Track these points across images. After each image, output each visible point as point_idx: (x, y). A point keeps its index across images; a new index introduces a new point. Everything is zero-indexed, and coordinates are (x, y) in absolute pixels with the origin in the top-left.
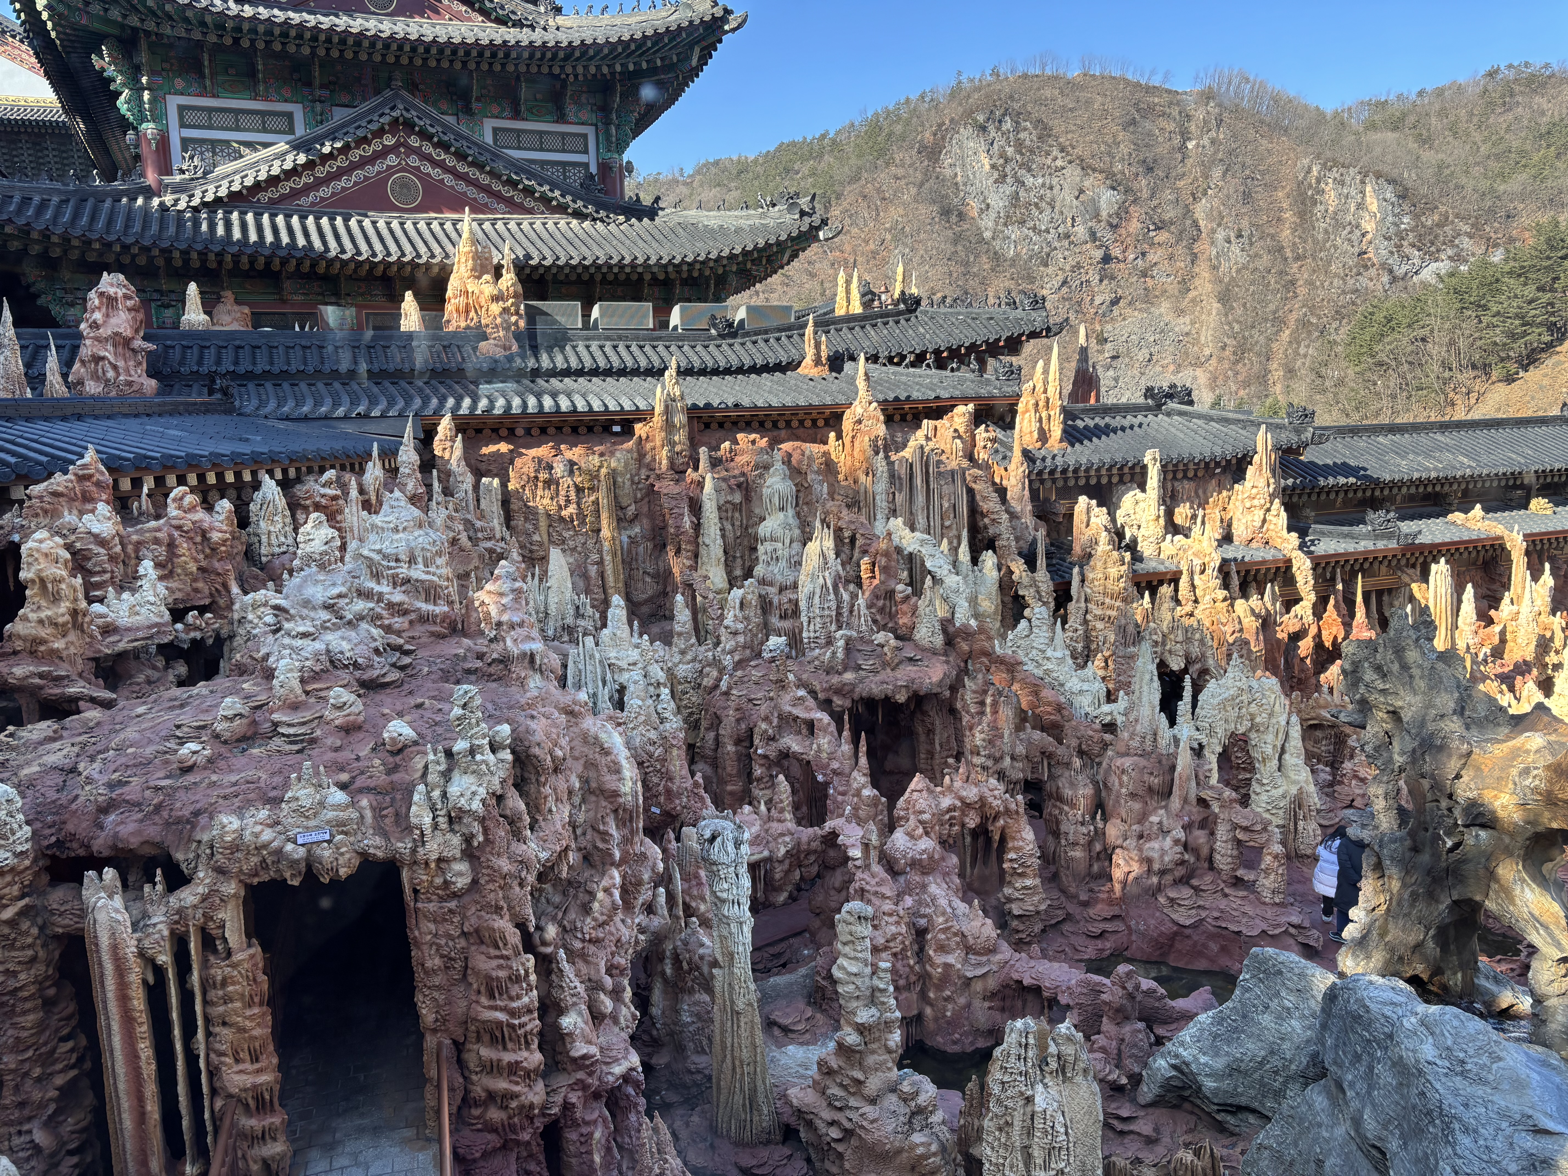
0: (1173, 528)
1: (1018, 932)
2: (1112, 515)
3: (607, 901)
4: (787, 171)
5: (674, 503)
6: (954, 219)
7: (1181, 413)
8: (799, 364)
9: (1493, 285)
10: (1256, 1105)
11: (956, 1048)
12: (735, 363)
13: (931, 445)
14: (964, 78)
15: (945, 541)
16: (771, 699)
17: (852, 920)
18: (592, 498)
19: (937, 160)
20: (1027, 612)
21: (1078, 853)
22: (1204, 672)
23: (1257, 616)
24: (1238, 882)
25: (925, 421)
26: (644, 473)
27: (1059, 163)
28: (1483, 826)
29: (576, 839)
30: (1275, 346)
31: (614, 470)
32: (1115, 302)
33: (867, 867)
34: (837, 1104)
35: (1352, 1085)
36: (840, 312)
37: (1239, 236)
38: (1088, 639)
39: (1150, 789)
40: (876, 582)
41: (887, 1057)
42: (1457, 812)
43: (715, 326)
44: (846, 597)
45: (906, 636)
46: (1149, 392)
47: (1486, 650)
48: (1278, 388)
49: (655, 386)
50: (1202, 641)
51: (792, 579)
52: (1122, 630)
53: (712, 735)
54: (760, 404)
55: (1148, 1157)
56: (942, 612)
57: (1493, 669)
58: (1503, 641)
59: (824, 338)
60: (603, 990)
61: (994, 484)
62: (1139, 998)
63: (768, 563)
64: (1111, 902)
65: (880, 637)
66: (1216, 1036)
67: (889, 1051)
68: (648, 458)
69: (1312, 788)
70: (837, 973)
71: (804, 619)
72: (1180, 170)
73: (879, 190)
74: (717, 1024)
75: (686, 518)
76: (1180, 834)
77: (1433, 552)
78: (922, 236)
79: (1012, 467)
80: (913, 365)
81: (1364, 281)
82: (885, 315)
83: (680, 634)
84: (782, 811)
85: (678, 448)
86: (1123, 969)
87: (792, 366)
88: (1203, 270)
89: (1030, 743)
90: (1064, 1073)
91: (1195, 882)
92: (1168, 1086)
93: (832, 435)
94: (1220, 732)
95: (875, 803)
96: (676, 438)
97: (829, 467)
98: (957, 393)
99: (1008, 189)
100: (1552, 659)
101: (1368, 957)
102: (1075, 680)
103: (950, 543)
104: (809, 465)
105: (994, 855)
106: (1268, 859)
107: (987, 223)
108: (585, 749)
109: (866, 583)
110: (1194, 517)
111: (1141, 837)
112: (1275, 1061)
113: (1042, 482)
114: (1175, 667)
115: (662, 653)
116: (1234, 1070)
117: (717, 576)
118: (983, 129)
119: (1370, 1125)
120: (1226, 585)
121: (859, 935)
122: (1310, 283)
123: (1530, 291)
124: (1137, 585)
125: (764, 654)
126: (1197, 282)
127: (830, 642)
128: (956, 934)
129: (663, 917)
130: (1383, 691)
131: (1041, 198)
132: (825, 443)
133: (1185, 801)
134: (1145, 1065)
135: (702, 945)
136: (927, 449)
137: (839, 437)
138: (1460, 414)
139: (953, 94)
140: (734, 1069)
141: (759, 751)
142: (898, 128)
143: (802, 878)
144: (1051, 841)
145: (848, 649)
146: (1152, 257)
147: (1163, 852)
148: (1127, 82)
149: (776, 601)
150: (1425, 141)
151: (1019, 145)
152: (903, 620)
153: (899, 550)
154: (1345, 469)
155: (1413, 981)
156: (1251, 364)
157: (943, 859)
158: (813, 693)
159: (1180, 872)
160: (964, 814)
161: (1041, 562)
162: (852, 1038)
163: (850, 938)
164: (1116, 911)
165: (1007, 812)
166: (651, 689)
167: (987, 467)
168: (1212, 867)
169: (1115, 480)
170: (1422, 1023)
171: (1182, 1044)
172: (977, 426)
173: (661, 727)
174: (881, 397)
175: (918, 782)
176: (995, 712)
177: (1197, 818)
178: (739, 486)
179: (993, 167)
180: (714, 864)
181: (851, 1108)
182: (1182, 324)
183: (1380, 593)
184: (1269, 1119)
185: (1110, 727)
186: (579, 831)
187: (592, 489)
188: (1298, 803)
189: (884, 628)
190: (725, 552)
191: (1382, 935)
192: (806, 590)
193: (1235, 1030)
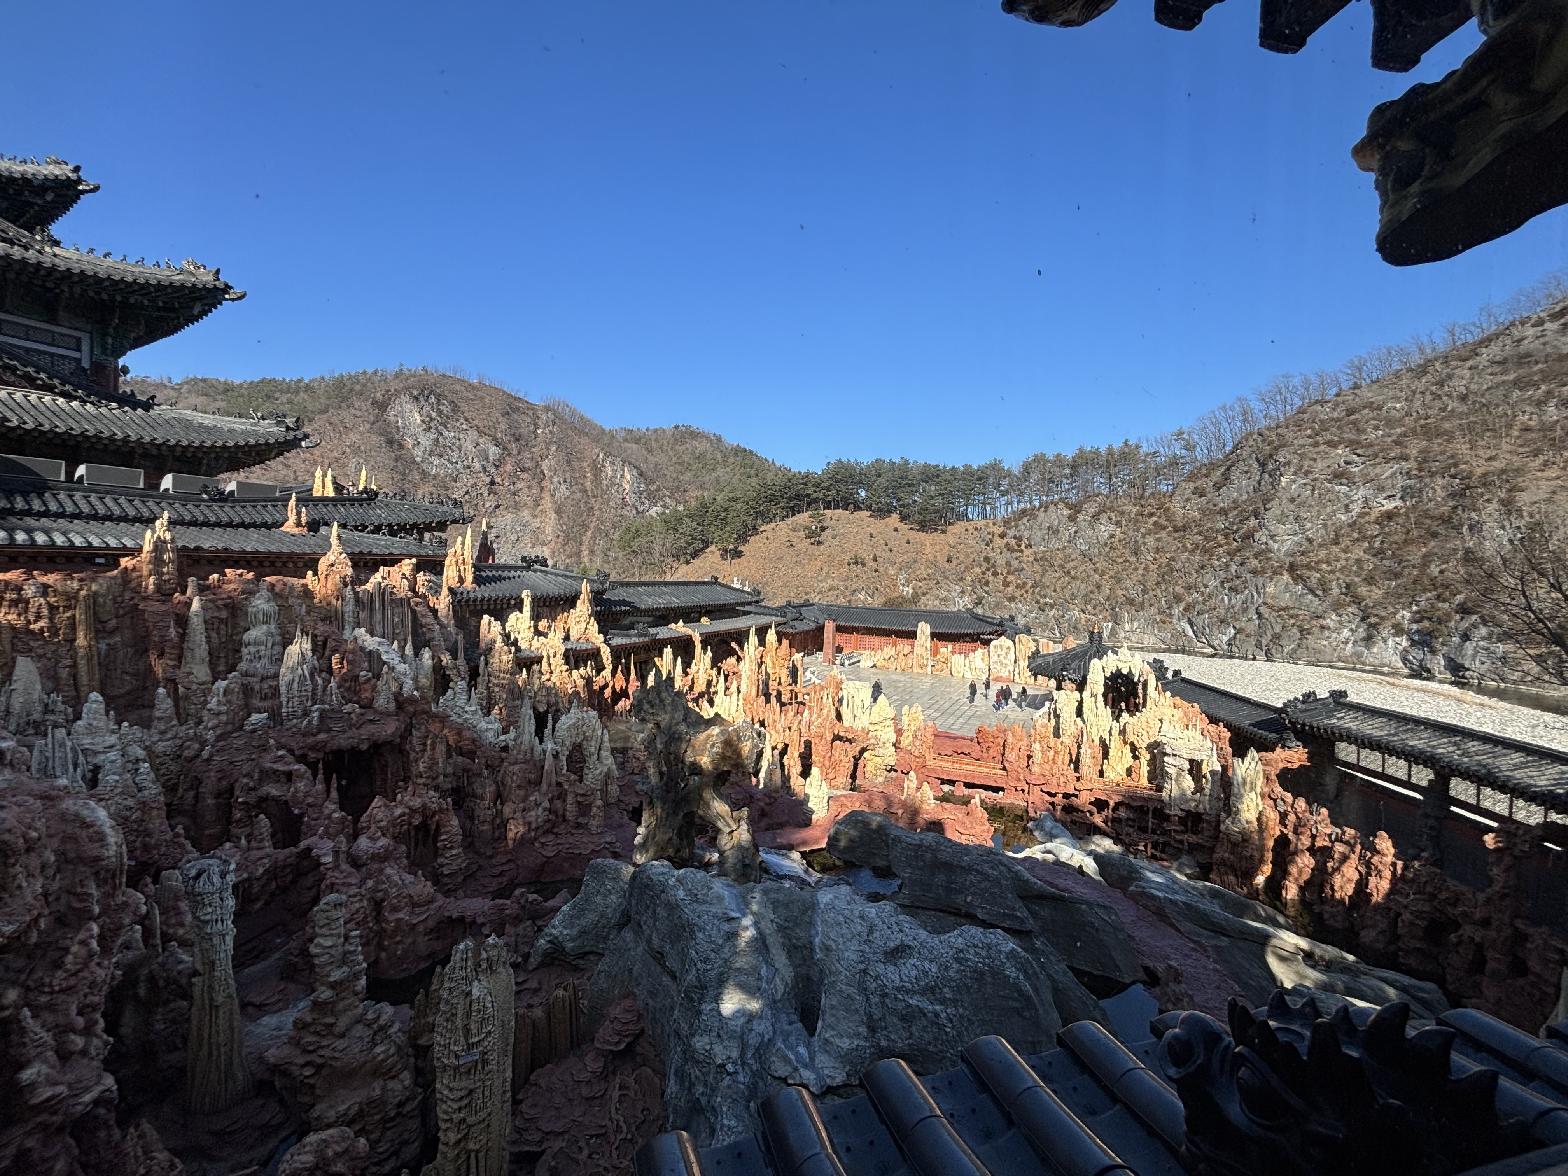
0: (538, 633)
1: (447, 884)
2: (503, 625)
3: (83, 952)
4: (269, 397)
5: (159, 618)
6: (395, 446)
7: (541, 571)
8: (282, 525)
9: (679, 520)
10: (594, 949)
11: (404, 975)
12: (226, 519)
13: (386, 582)
14: (404, 368)
15: (396, 643)
16: (253, 760)
17: (329, 908)
18: (68, 614)
19: (385, 411)
20: (451, 684)
21: (486, 827)
22: (558, 710)
23: (584, 678)
24: (578, 826)
25: (382, 568)
26: (127, 595)
27: (464, 427)
28: (696, 774)
29: (48, 904)
30: (584, 538)
31: (95, 593)
32: (497, 507)
33: (337, 867)
34: (311, 1048)
35: (645, 922)
36: (317, 493)
37: (565, 481)
38: (489, 698)
39: (530, 782)
40: (345, 670)
41: (354, 998)
42: (686, 769)
43: (206, 493)
44: (320, 681)
45: (368, 706)
46: (524, 559)
47: (687, 688)
48: (586, 560)
49: (145, 531)
50: (556, 695)
51: (272, 671)
52: (511, 692)
53: (192, 793)
54: (248, 549)
55: (536, 1001)
56: (394, 688)
57: (689, 697)
58: (693, 683)
59: (304, 509)
60: (74, 1031)
61: (429, 607)
62: (528, 906)
63: (251, 661)
64: (506, 853)
65: (348, 708)
66: (572, 917)
67: (356, 994)
68: (134, 584)
69: (614, 767)
70: (313, 950)
71: (284, 699)
72: (534, 443)
73: (342, 422)
74: (195, 1022)
75: (172, 630)
76: (547, 804)
77: (664, 643)
78: (373, 453)
79: (442, 597)
80: (372, 532)
81: (625, 512)
82: (352, 500)
83: (159, 719)
84: (262, 840)
85: (166, 577)
86: (518, 892)
87: (278, 525)
88: (546, 495)
89: (455, 765)
90: (491, 968)
91: (555, 830)
92: (546, 954)
93: (310, 573)
94: (567, 743)
95: (343, 820)
96: (165, 570)
97: (307, 594)
98: (404, 552)
99: (433, 435)
100: (712, 690)
101: (647, 852)
102: (483, 723)
103: (399, 643)
104: (290, 593)
105: (431, 841)
106: (594, 809)
107: (418, 453)
108: (63, 827)
109: (336, 672)
110: (550, 627)
111: (524, 810)
112: (604, 921)
113: (461, 606)
114: (541, 710)
115: (140, 735)
116: (583, 933)
117: (201, 672)
118: (416, 399)
119: (656, 941)
120: (567, 663)
121: (335, 917)
122: (600, 509)
123: (694, 525)
124: (518, 665)
125: (247, 728)
126: (543, 502)
127: (306, 713)
128: (405, 897)
129: (139, 949)
130: (653, 714)
131: (453, 444)
132: (304, 578)
133: (550, 785)
134: (532, 946)
135: (181, 962)
136: (383, 585)
137: (316, 574)
138: (668, 578)
139: (398, 375)
140: (210, 1054)
141: (240, 800)
142: (358, 387)
143: (278, 887)
144: (468, 824)
145: (321, 718)
146: (519, 485)
147: (537, 816)
148: (504, 392)
149: (257, 687)
150: (650, 451)
151: (440, 413)
152: (366, 695)
153: (362, 649)
154: (624, 603)
155: (669, 859)
156: (572, 546)
157: (395, 849)
158: (291, 751)
159: (548, 825)
160: (411, 817)
161: (461, 654)
162: (325, 994)
163: (326, 921)
164: (509, 857)
165: (441, 811)
166: (130, 766)
167: (424, 597)
168: (564, 820)
169: (505, 606)
170: (678, 880)
171: (554, 927)
172: (418, 572)
173: (139, 795)
174: (349, 551)
175: (377, 801)
176: (433, 749)
177: (556, 793)
178: (226, 606)
179: (422, 421)
180: (199, 894)
181: (323, 1047)
182: (536, 523)
183: (641, 663)
184: (603, 955)
185: (505, 749)
186: (50, 899)
187: (67, 608)
188: (608, 775)
189: (350, 701)
190: (210, 654)
191: (653, 838)
192: (286, 679)
193: (583, 910)
